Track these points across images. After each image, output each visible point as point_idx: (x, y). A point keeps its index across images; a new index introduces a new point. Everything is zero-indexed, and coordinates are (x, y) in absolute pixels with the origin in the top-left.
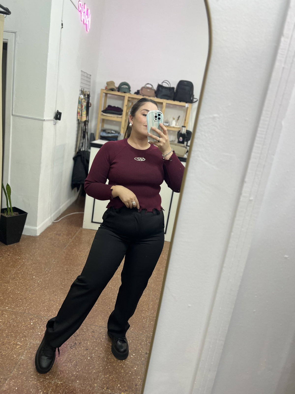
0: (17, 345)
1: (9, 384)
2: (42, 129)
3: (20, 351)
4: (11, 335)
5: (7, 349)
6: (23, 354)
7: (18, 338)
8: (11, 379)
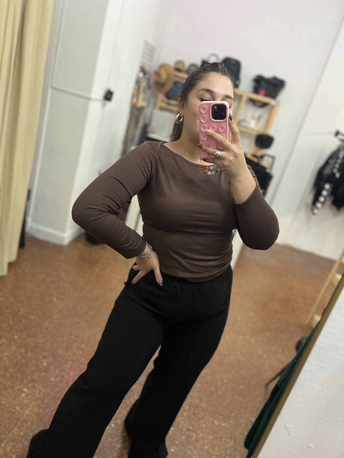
0: (23, 392)
1: (4, 449)
2: (85, 110)
3: (25, 402)
4: (17, 377)
5: (8, 396)
6: (28, 407)
7: (25, 382)
8: (8, 442)
